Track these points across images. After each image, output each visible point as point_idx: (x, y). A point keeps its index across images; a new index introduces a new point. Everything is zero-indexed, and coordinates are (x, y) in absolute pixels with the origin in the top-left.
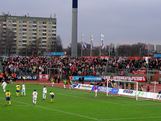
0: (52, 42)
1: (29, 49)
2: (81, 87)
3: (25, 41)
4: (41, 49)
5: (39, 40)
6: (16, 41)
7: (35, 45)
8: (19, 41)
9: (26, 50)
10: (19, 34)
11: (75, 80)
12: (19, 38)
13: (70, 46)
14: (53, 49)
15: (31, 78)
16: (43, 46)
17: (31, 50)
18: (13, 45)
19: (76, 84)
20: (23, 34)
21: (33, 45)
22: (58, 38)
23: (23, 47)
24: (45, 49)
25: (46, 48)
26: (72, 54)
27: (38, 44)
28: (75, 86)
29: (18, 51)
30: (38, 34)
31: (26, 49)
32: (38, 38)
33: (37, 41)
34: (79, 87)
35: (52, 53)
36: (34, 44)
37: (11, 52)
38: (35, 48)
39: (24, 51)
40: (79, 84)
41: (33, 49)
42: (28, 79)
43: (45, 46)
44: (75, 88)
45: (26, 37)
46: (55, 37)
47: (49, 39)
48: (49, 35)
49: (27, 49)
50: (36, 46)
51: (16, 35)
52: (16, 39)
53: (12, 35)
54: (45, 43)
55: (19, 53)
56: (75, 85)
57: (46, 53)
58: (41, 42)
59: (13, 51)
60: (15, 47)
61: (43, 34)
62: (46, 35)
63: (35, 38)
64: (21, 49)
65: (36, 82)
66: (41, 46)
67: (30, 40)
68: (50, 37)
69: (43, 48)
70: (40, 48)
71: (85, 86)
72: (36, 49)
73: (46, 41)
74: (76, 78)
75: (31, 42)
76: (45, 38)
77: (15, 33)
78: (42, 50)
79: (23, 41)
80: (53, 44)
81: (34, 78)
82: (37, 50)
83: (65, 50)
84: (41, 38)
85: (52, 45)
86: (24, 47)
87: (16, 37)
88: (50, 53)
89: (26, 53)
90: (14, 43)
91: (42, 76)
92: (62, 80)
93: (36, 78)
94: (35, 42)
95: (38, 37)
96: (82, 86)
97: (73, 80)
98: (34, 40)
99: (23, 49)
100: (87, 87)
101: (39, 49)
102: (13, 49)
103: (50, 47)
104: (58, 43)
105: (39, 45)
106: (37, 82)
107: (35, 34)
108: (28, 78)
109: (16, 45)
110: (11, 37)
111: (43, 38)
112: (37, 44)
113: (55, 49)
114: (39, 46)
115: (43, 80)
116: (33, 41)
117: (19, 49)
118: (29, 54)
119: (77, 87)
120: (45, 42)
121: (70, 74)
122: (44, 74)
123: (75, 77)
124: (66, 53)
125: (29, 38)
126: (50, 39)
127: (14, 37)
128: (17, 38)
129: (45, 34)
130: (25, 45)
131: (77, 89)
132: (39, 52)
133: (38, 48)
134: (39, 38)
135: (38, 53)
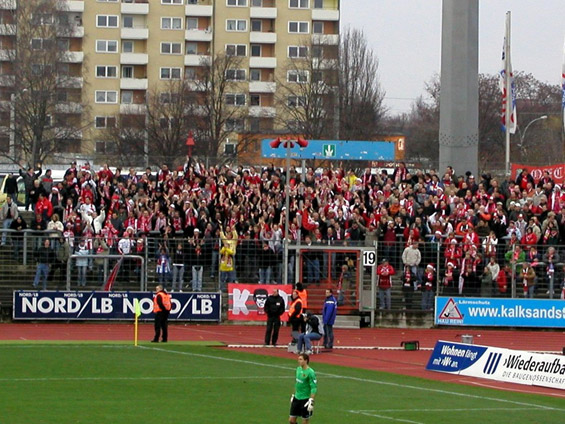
0: (316, 75)
1: (164, 123)
2: (501, 368)
3: (141, 70)
4: (239, 122)
5: (228, 61)
6: (78, 66)
7: (204, 94)
8: (101, 71)
9: (142, 126)
10: (102, 21)
11: (460, 322)
12: (101, 46)
13: (430, 102)
14: (316, 120)
15: (174, 306)
16: (255, 99)
17: (176, 123)
18: (62, 95)
19: (473, 349)
20: (128, 20)
21: (188, 96)
22: (350, 48)
23: (123, 107)
24: (270, 120)
25: (271, 111)
26: (444, 154)
27: (222, 90)
28: (465, 363)
29: (90, 134)
30: (222, 24)
31: (147, 121)
32: (220, 49)
33: (219, 69)
34: (491, 366)
35: (311, 143)
36: (193, 87)
37: (48, 143)
38: (200, 111)
39: (133, 132)
40: (491, 350)
41: (192, 119)
43: (268, 97)
44: (463, 372)
45: (144, 41)
46: (333, 39)
47: (293, 51)
48: (293, 27)
49: (152, 118)
50: (206, 103)
51: (79, 32)
52: (78, 57)
53: (52, 28)
54: (266, 79)
55: (101, 147)
56: (460, 353)
57: (276, 145)
58: (240, 76)
59: (60, 133)
60: (74, 107)
61: (257, 24)
62: (272, 30)
63: (204, 46)
64: (111, 121)
65: (206, 338)
66: (240, 100)
67: (172, 62)
68: (296, 40)
69: (256, 111)
70: (235, 111)
71: (530, 365)
72: (207, 119)
73: (271, 70)
74: (473, 312)
75: (176, 73)
76: (269, 49)
77: (72, 19)
78: (247, 127)
79: (128, 70)
80: (321, 88)
81: (199, 307)
82: (218, 129)
83: (396, 127)
84: (241, 50)
85: (316, 95)
86: (135, 108)
87: (77, 43)
88: (302, 145)
89: (146, 149)
90: (65, 81)
91: (247, 294)
92: (376, 321)
93: (207, 308)
94: (202, 72)
95: (225, 38)
96: (512, 363)
97: (453, 322)
98: (194, 60)
99: (128, 120)
100: (544, 367)
101: (230, 122)
102: (62, 120)
103: (302, 110)
104: (355, 77)
105: (228, 91)
106: (215, 338)
107: (204, 21)
109: (77, 93)
110: (48, 44)
111: (257, 49)
112: (217, 90)
113: (330, 121)
114: (230, 100)
115: (252, 323)
116: (186, 67)
117: (100, 122)
118: (168, 150)
119: (476, 370)
120: (267, 73)
121: (433, 281)
122: (260, 285)
123: (463, 301)
124: (401, 148)
125: (166, 48)
126: (303, 52)
127: (65, 39)
128: (85, 47)
129: (269, 24)
130: (139, 95)
131: (475, 379)
132: (232, 139)
133: (219, 112)
134: (230, 49)
135: (222, 148)
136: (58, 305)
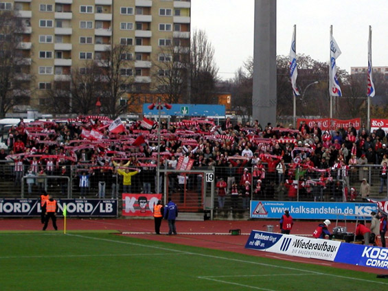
0: (176, 57)
1: (82, 87)
2: (291, 247)
3: (67, 54)
4: (129, 86)
5: (122, 49)
6: (28, 51)
7: (107, 69)
8: (42, 54)
9: (68, 89)
10: (43, 23)
11: (266, 216)
12: (42, 39)
13: (247, 74)
14: (177, 85)
15: (89, 208)
16: (139, 71)
17: (89, 86)
18: (18, 69)
19: (274, 236)
20: (59, 23)
21: (96, 70)
22: (197, 41)
23: (56, 77)
24: (148, 85)
26: (255, 110)
27: (118, 66)
28: (269, 244)
29: (36, 94)
30: (118, 26)
31: (71, 87)
32: (117, 41)
33: (117, 54)
35: (173, 105)
36: (100, 65)
37: (10, 100)
38: (105, 79)
39: (63, 93)
41: (99, 84)
42: (80, 213)
43: (146, 71)
44: (268, 250)
45: (69, 36)
46: (183, 34)
47: (162, 42)
48: (162, 27)
49: (75, 85)
50: (108, 74)
51: (29, 30)
52: (28, 45)
53: (11, 28)
54: (145, 59)
55: (42, 101)
56: (266, 238)
57: (152, 108)
58: (129, 59)
59: (17, 93)
60: (26, 77)
61: (139, 25)
62: (149, 29)
63: (107, 39)
64: (49, 85)
65: (110, 227)
66: (129, 72)
67: (86, 49)
68: (164, 35)
69: (140, 79)
70: (126, 79)
71: (309, 246)
72: (109, 85)
73: (148, 54)
74: (273, 210)
75: (89, 56)
76: (147, 40)
77: (24, 22)
78: (133, 89)
79: (59, 54)
80: (180, 65)
81: (104, 208)
82: (116, 91)
84: (130, 41)
85: (177, 69)
86: (64, 77)
87: (27, 37)
88: (168, 107)
89: (71, 104)
90: (18, 61)
91: (134, 200)
92: (214, 216)
93: (109, 208)
94: (106, 55)
96: (297, 244)
97: (261, 216)
98: (101, 47)
99: (59, 84)
100: (317, 247)
101: (123, 86)
102: (18, 85)
103: (167, 80)
104: (200, 60)
105: (122, 67)
106: (114, 228)
107: (107, 24)
108: (79, 207)
109: (28, 68)
110: (9, 38)
111: (139, 41)
112: (115, 67)
113: (185, 87)
114: (123, 71)
115: (137, 217)
116: (96, 52)
117: (42, 86)
118: (84, 107)
119: (276, 248)
120: (146, 55)
121: (249, 191)
122: (142, 195)
123: (268, 203)
125: (83, 40)
126: (168, 42)
127: (19, 35)
128: (33, 39)
129: (147, 25)
130: (66, 69)
131: (275, 254)
132: (125, 96)
133: (116, 81)
134: (123, 41)
135: (118, 103)
136: (16, 207)
